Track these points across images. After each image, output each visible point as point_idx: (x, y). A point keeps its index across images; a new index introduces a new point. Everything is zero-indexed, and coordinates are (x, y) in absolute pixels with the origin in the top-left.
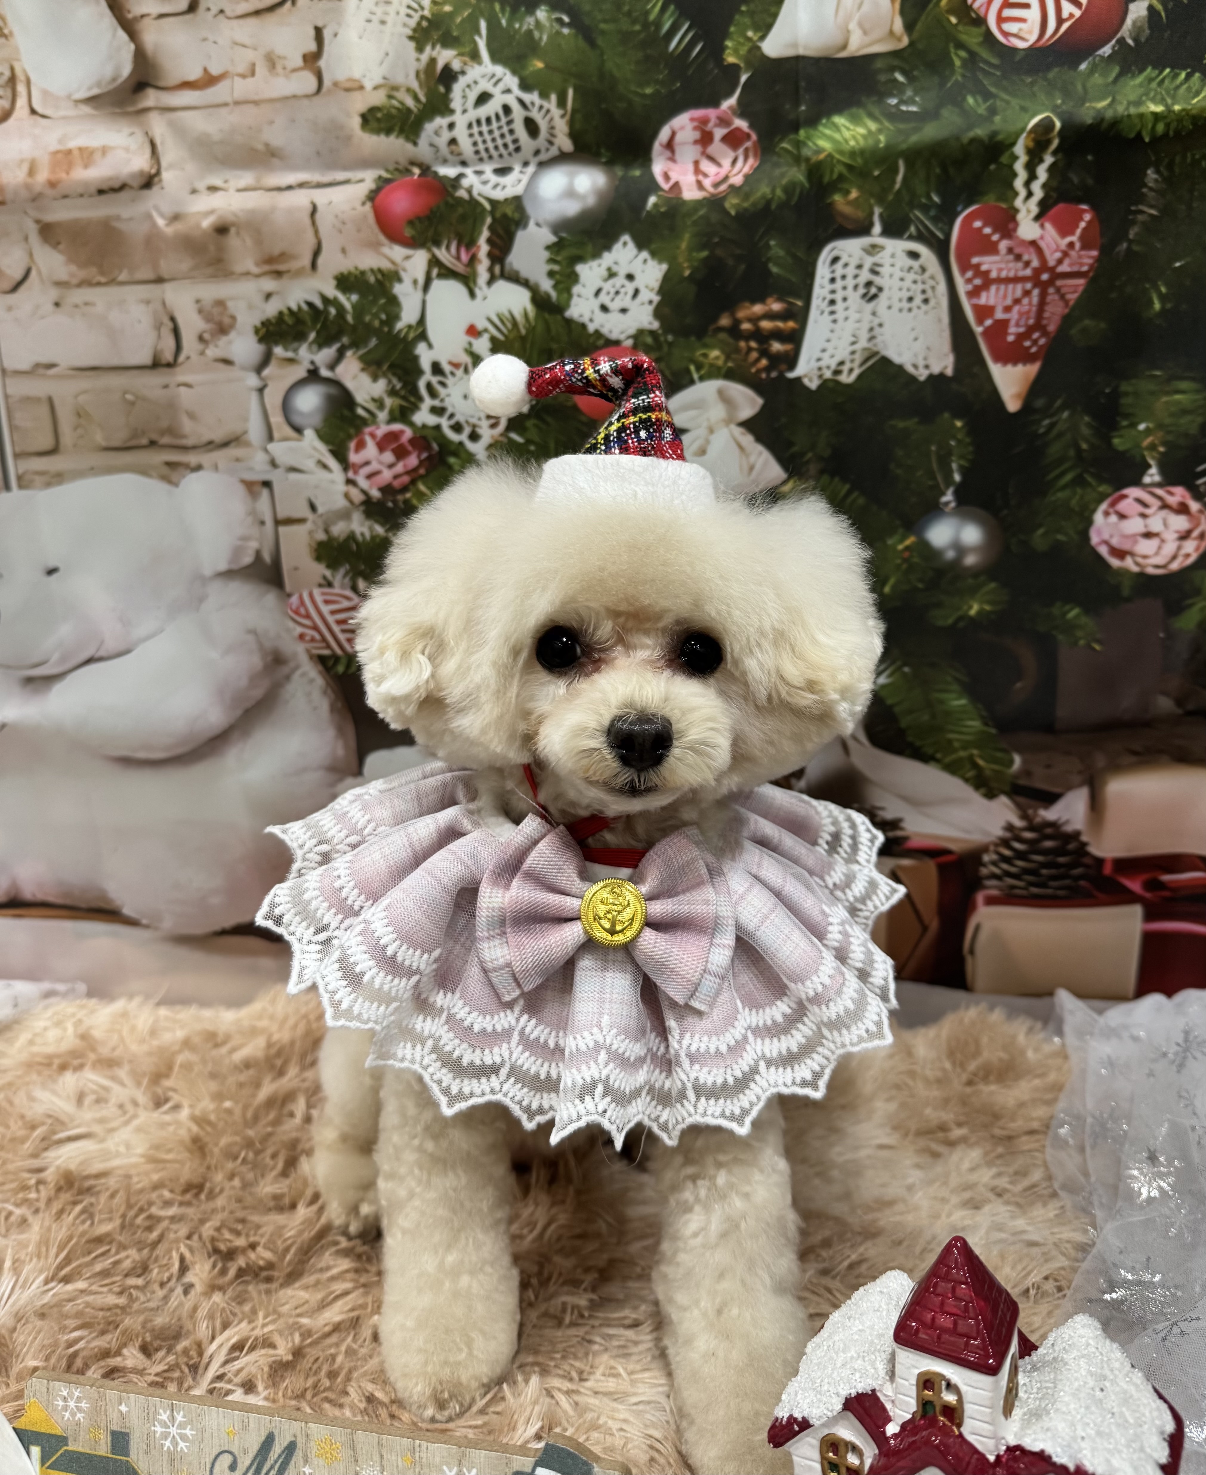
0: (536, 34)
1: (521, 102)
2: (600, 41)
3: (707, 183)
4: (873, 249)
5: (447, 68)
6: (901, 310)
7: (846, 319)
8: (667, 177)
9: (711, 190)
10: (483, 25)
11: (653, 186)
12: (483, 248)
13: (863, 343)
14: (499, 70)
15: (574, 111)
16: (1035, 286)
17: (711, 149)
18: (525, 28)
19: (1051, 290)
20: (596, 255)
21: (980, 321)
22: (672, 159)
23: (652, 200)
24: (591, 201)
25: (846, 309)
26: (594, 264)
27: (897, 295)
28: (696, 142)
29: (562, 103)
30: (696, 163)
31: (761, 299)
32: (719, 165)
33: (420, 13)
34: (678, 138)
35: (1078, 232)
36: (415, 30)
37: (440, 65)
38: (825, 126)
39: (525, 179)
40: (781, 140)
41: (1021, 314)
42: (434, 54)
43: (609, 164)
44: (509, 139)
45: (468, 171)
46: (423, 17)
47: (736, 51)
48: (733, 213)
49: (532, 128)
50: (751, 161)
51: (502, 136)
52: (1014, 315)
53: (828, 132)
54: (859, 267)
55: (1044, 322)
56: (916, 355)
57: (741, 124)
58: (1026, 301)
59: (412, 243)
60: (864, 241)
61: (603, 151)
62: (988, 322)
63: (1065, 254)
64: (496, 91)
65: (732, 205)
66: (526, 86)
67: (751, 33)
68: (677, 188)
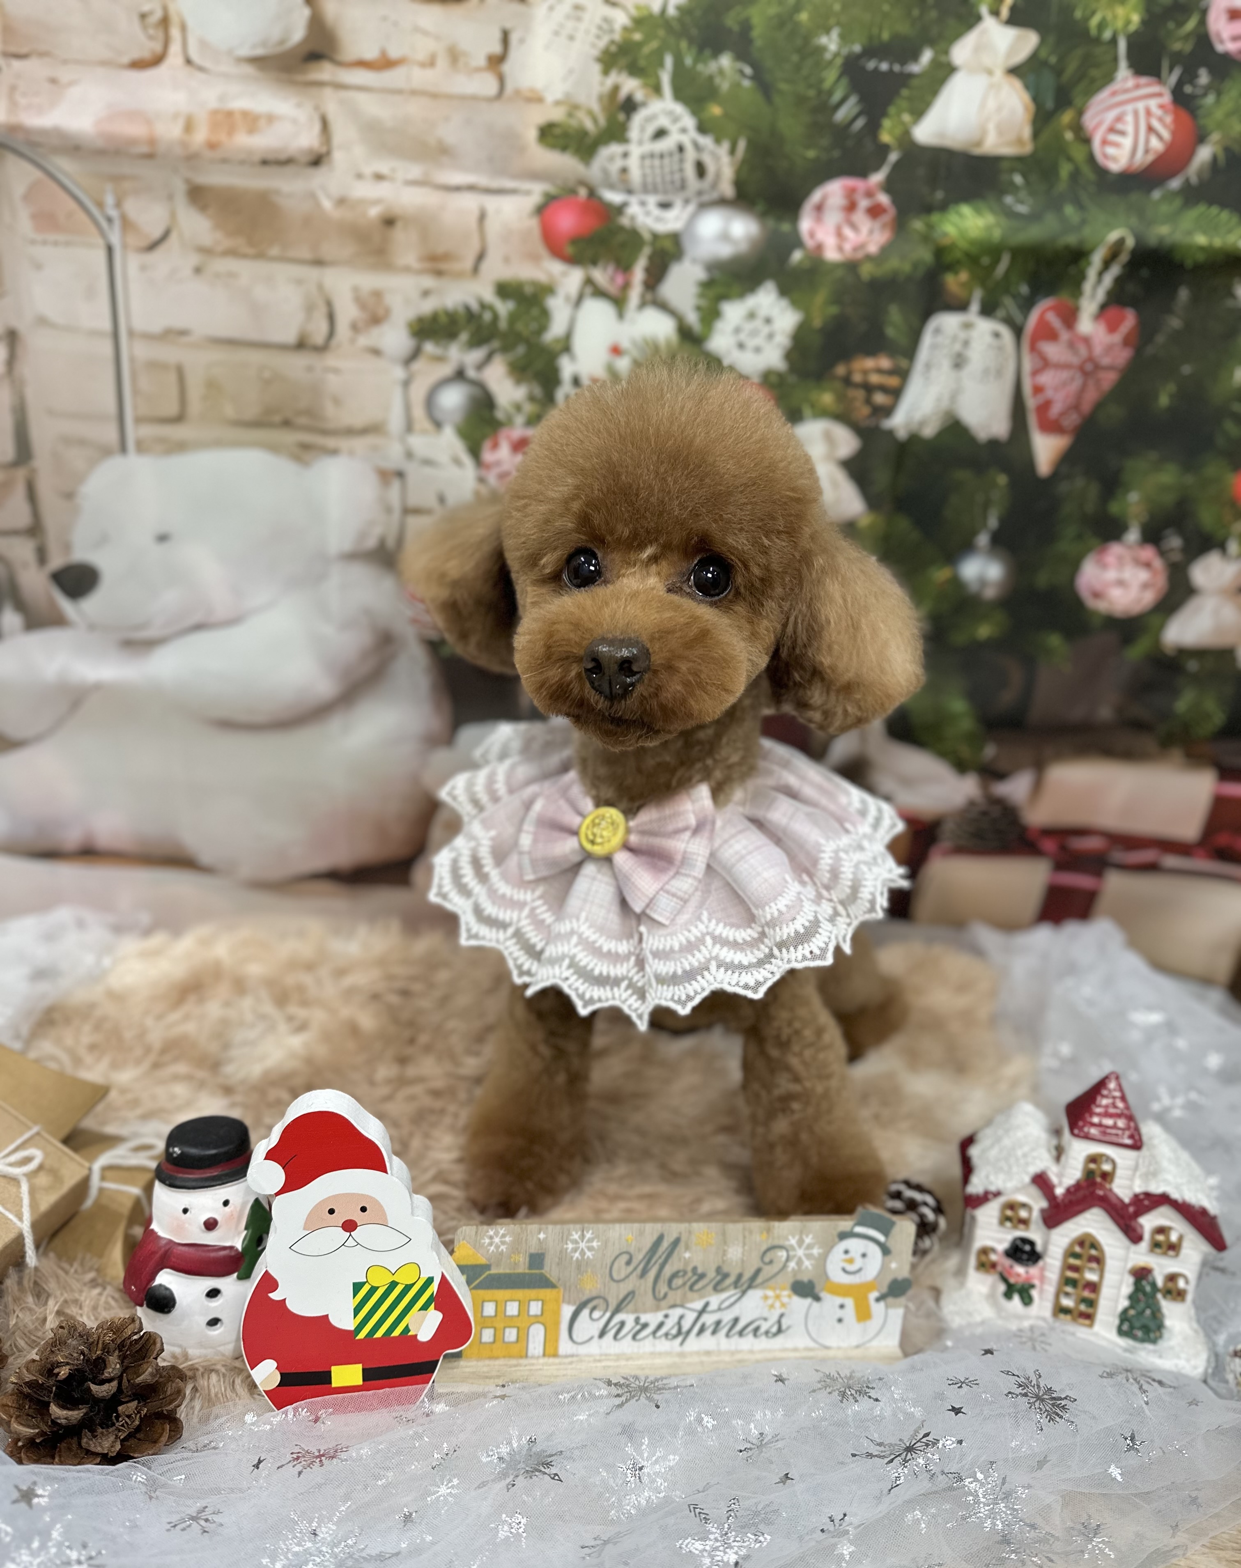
0: (718, 80)
1: (695, 144)
3: (846, 247)
4: (968, 325)
5: (629, 98)
6: (977, 379)
8: (812, 236)
9: (850, 254)
10: (669, 60)
11: (800, 244)
12: (638, 274)
13: (944, 406)
14: (678, 108)
15: (742, 160)
16: (1079, 373)
17: (854, 217)
18: (707, 71)
19: (1091, 378)
21: (1034, 398)
22: (818, 220)
23: (797, 255)
24: (743, 247)
26: (737, 304)
27: (977, 366)
28: (842, 208)
29: (732, 153)
30: (839, 228)
31: (874, 355)
32: (858, 232)
33: (610, 36)
34: (827, 203)
35: (1122, 332)
36: (603, 53)
37: (623, 93)
38: (953, 213)
39: (685, 216)
40: (914, 219)
42: (619, 81)
43: (763, 215)
44: (677, 177)
45: (634, 200)
46: (612, 41)
47: (891, 132)
48: (865, 278)
50: (886, 233)
51: (672, 172)
52: (1059, 395)
53: (954, 219)
57: (884, 198)
58: (1069, 385)
59: (573, 260)
60: (963, 317)
61: (760, 201)
62: (1040, 398)
63: (1108, 349)
64: (673, 129)
65: (867, 271)
66: (702, 129)
67: (906, 117)
68: (819, 247)
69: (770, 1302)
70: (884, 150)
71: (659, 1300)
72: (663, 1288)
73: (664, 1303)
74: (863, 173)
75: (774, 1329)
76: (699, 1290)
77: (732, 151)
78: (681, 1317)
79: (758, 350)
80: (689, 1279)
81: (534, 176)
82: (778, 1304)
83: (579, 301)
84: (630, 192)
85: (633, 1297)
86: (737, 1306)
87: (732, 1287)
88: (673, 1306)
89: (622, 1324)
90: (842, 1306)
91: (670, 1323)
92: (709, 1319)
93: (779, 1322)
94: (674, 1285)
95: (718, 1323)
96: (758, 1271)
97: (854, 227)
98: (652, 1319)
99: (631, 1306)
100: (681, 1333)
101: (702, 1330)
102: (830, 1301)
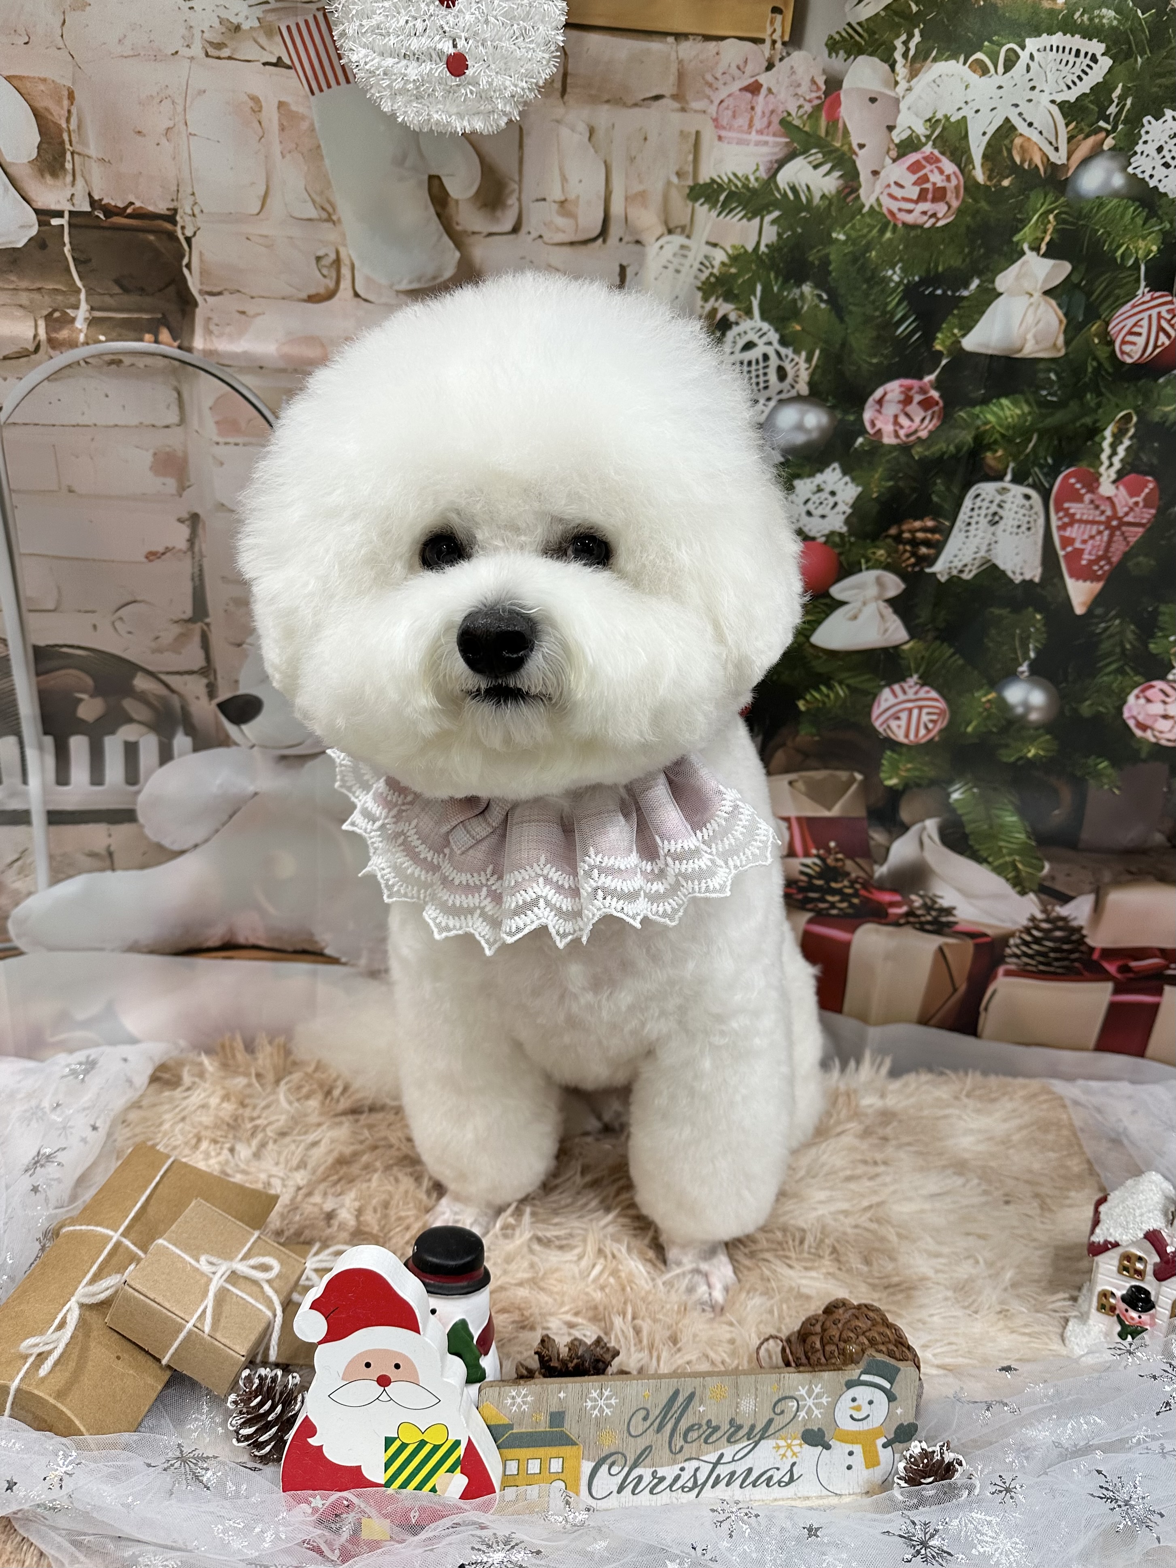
0: (799, 304)
1: (778, 354)
2: (846, 319)
3: (902, 433)
4: (1004, 490)
5: (725, 318)
6: (1011, 533)
7: (975, 536)
8: (873, 424)
9: (904, 438)
10: (759, 288)
11: (863, 431)
13: (982, 553)
14: (765, 326)
15: (817, 366)
16: (1106, 528)
17: (909, 409)
18: (790, 297)
19: (1118, 533)
20: (812, 475)
21: (1064, 548)
22: (879, 412)
23: (860, 440)
24: (815, 435)
25: (977, 529)
26: (808, 481)
27: (1011, 522)
28: (900, 402)
29: (809, 360)
30: (896, 417)
31: (921, 518)
32: (912, 420)
33: (710, 270)
34: (887, 397)
35: (1143, 495)
36: (704, 283)
37: (719, 315)
38: (994, 404)
39: (767, 411)
40: (960, 410)
41: (1093, 547)
42: (717, 305)
43: (832, 408)
44: (761, 379)
46: (711, 274)
47: (943, 342)
48: (917, 458)
49: (782, 374)
50: (935, 421)
51: (758, 376)
52: (1088, 547)
53: (995, 409)
54: (992, 502)
55: (1110, 555)
56: (1015, 565)
57: (935, 394)
58: (1098, 538)
60: (999, 485)
61: (830, 398)
62: (1069, 549)
63: (1131, 509)
64: (760, 342)
65: (917, 452)
66: (784, 341)
67: (957, 331)
68: (879, 433)
70: (935, 357)
74: (919, 374)
79: (823, 517)
97: (909, 416)
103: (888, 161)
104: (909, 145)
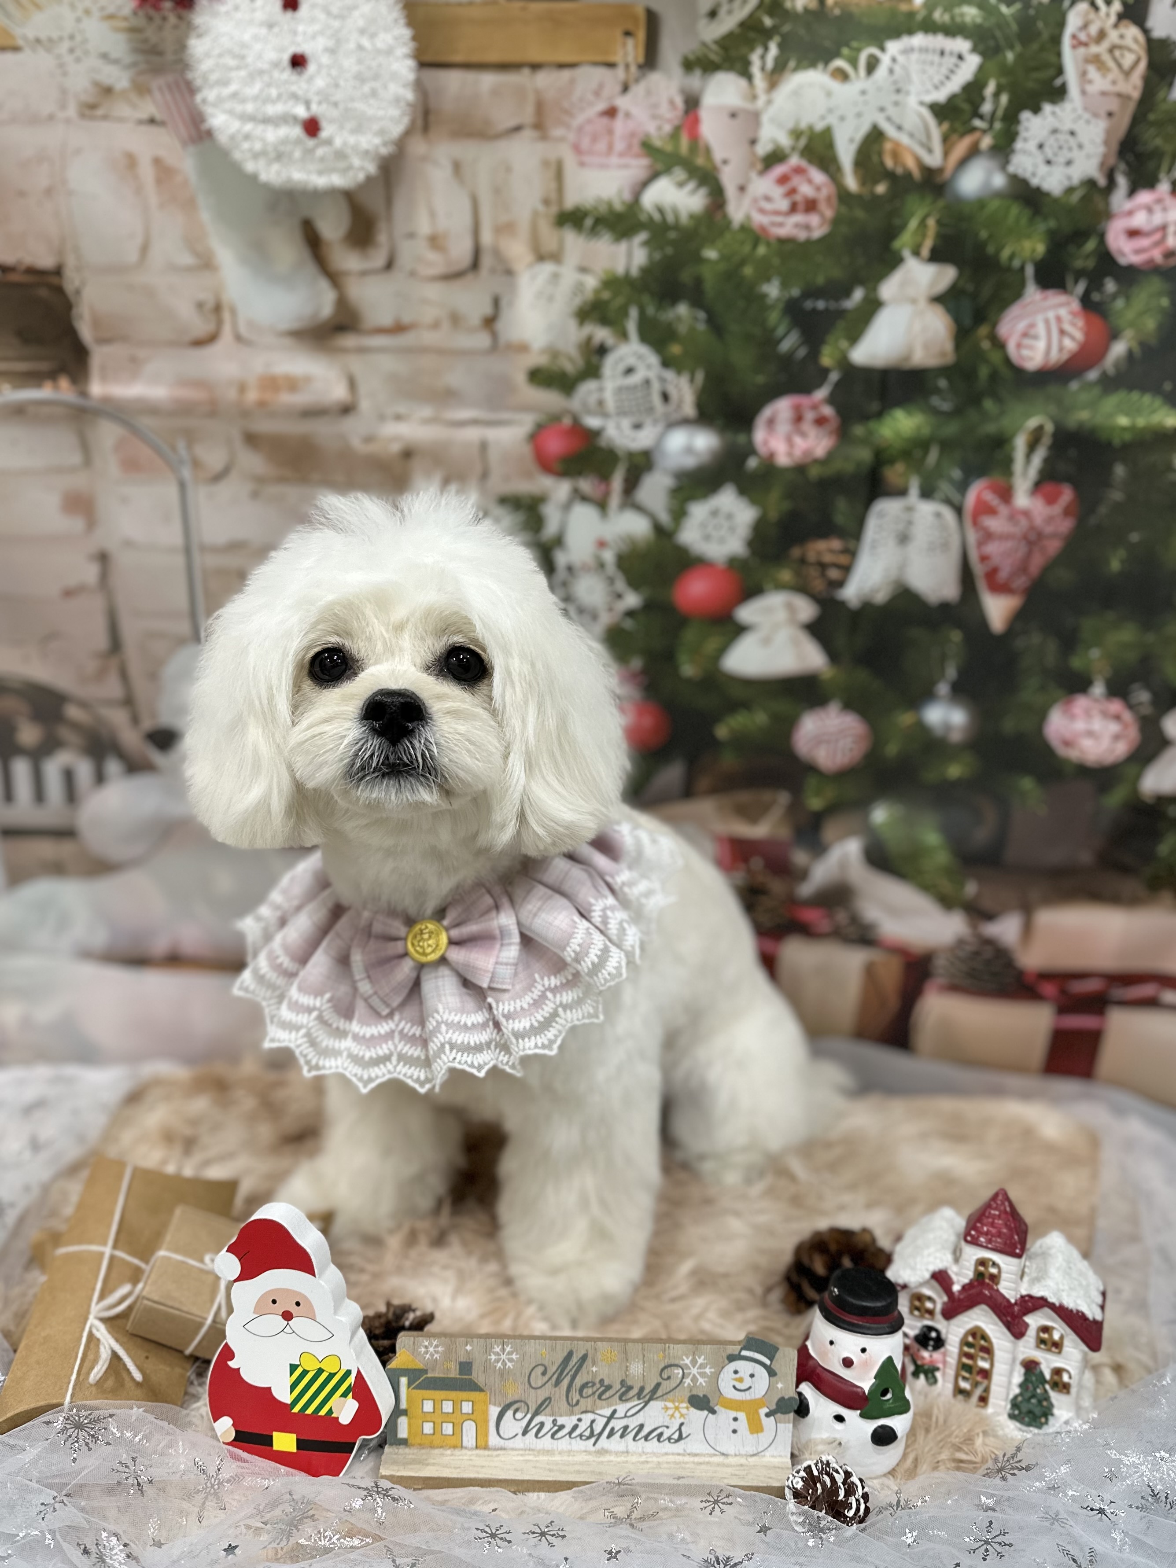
0: (677, 325)
1: (660, 378)
2: (727, 338)
3: (797, 453)
4: (912, 507)
5: (602, 344)
6: (923, 554)
8: (765, 445)
9: (799, 458)
10: (634, 311)
12: (618, 483)
13: (894, 576)
14: (645, 350)
15: (702, 388)
16: (1024, 543)
17: (802, 427)
18: (667, 318)
19: (1036, 547)
20: (705, 497)
21: (981, 566)
22: (771, 432)
23: (752, 462)
24: (705, 458)
25: (885, 552)
26: (702, 504)
27: (922, 540)
28: (791, 421)
30: (790, 437)
31: (827, 538)
32: (807, 439)
33: (583, 297)
34: (778, 417)
35: (1061, 505)
36: (579, 309)
37: (597, 340)
38: (888, 418)
39: (655, 434)
40: (858, 425)
42: (593, 331)
43: (722, 429)
45: (611, 424)
46: (585, 300)
47: (830, 357)
48: (814, 478)
50: (832, 438)
52: (1005, 562)
53: (890, 422)
54: (897, 521)
56: (931, 585)
57: (828, 410)
59: (562, 474)
60: (904, 501)
62: (987, 566)
63: (1049, 521)
64: (640, 366)
65: (814, 473)
66: (666, 363)
67: (844, 344)
68: (772, 455)
69: (670, 1412)
70: (824, 373)
71: (572, 1406)
72: (575, 1396)
73: (576, 1409)
74: (807, 390)
75: (676, 1436)
76: (605, 1399)
77: (692, 380)
78: (593, 1421)
79: (722, 541)
80: (598, 1390)
81: (525, 408)
82: (677, 1415)
83: (567, 507)
84: (605, 415)
85: (550, 1403)
86: (641, 1413)
87: (636, 1398)
88: (586, 1412)
89: (542, 1424)
90: (735, 1419)
91: (583, 1426)
92: (617, 1424)
93: (680, 1429)
94: (584, 1395)
95: (626, 1428)
96: (658, 1385)
97: (803, 435)
98: (568, 1421)
99: (548, 1409)
100: (593, 1435)
101: (612, 1433)
102: (724, 1415)
103: (753, 175)
104: (774, 158)
